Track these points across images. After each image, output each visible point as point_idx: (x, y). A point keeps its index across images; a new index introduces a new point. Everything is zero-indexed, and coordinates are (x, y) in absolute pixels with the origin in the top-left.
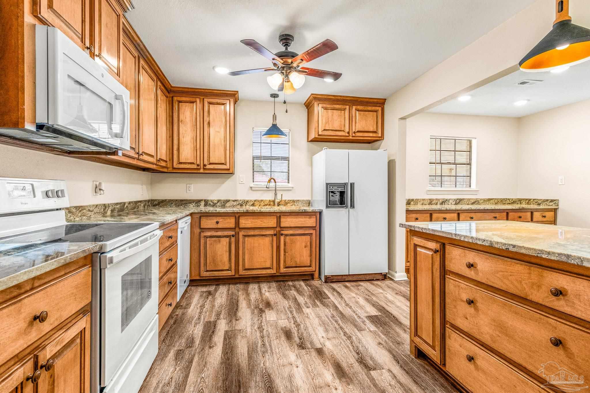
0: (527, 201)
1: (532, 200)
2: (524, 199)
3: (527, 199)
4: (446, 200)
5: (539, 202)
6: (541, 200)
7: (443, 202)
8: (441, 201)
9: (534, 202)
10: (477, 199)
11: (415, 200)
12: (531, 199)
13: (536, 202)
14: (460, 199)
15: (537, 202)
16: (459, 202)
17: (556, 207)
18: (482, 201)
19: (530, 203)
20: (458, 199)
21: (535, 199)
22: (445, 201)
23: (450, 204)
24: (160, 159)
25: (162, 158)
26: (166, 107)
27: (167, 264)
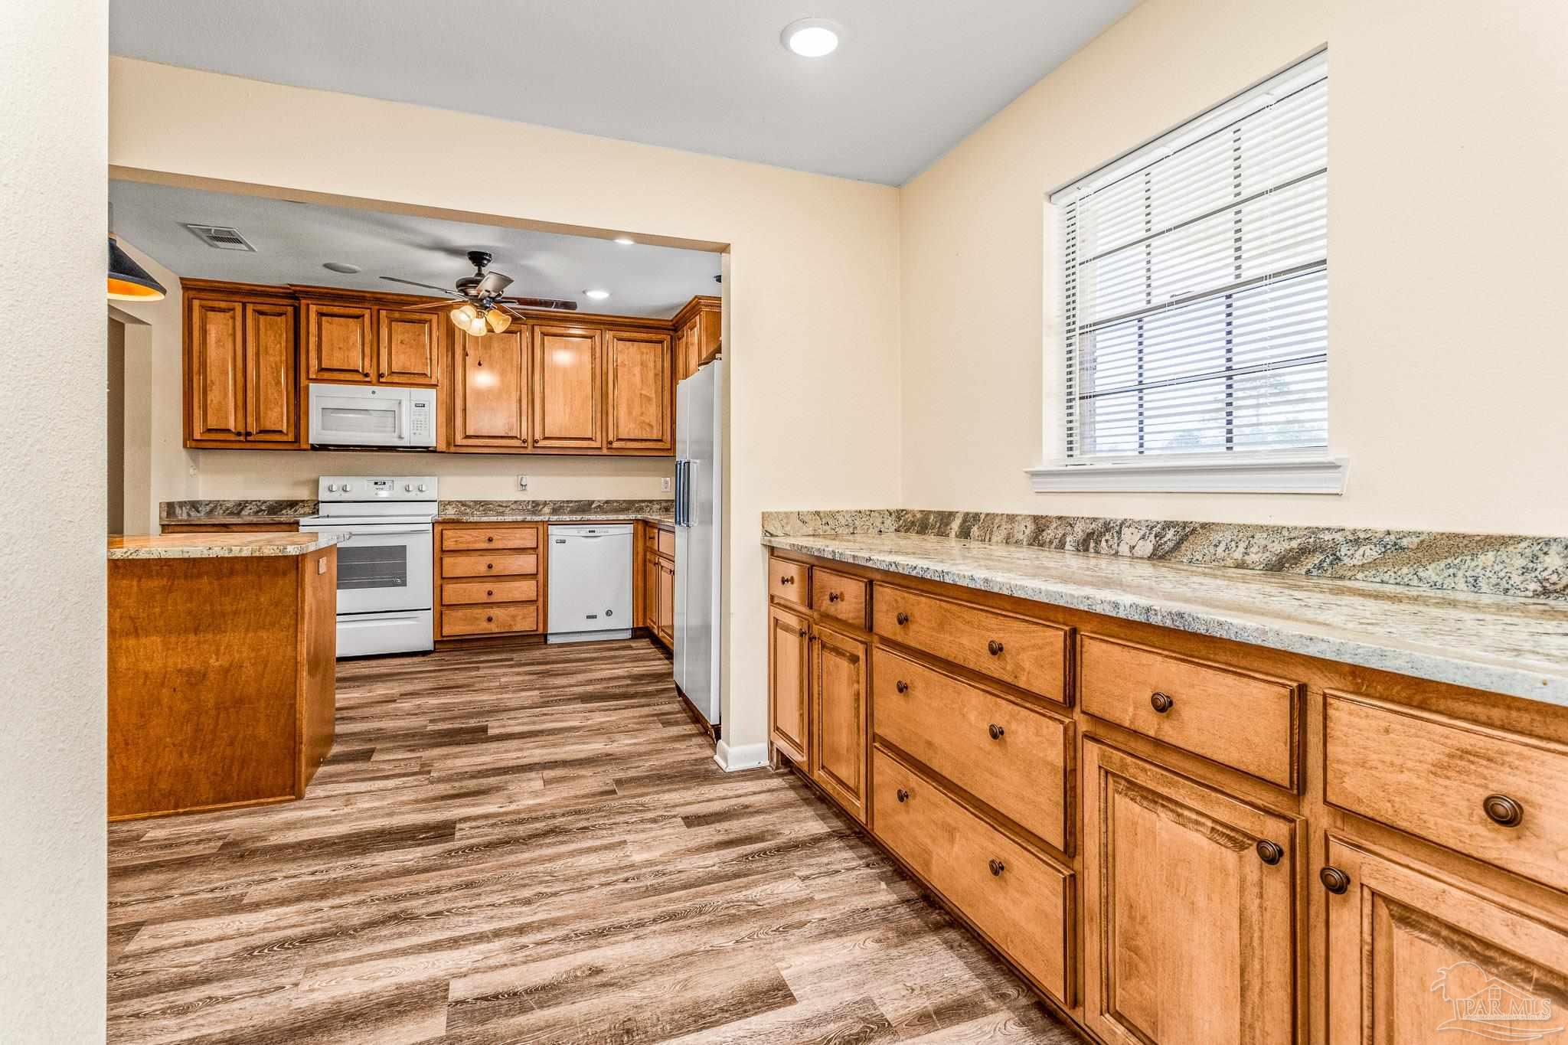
4: (1107, 527)
7: (1090, 535)
8: (1079, 530)
10: (1314, 531)
11: (982, 517)
14: (1185, 525)
16: (1178, 545)
18: (1371, 552)
20: (1168, 525)
22: (1102, 534)
23: (1124, 549)
24: (619, 440)
25: (632, 437)
26: (652, 358)
27: (482, 569)
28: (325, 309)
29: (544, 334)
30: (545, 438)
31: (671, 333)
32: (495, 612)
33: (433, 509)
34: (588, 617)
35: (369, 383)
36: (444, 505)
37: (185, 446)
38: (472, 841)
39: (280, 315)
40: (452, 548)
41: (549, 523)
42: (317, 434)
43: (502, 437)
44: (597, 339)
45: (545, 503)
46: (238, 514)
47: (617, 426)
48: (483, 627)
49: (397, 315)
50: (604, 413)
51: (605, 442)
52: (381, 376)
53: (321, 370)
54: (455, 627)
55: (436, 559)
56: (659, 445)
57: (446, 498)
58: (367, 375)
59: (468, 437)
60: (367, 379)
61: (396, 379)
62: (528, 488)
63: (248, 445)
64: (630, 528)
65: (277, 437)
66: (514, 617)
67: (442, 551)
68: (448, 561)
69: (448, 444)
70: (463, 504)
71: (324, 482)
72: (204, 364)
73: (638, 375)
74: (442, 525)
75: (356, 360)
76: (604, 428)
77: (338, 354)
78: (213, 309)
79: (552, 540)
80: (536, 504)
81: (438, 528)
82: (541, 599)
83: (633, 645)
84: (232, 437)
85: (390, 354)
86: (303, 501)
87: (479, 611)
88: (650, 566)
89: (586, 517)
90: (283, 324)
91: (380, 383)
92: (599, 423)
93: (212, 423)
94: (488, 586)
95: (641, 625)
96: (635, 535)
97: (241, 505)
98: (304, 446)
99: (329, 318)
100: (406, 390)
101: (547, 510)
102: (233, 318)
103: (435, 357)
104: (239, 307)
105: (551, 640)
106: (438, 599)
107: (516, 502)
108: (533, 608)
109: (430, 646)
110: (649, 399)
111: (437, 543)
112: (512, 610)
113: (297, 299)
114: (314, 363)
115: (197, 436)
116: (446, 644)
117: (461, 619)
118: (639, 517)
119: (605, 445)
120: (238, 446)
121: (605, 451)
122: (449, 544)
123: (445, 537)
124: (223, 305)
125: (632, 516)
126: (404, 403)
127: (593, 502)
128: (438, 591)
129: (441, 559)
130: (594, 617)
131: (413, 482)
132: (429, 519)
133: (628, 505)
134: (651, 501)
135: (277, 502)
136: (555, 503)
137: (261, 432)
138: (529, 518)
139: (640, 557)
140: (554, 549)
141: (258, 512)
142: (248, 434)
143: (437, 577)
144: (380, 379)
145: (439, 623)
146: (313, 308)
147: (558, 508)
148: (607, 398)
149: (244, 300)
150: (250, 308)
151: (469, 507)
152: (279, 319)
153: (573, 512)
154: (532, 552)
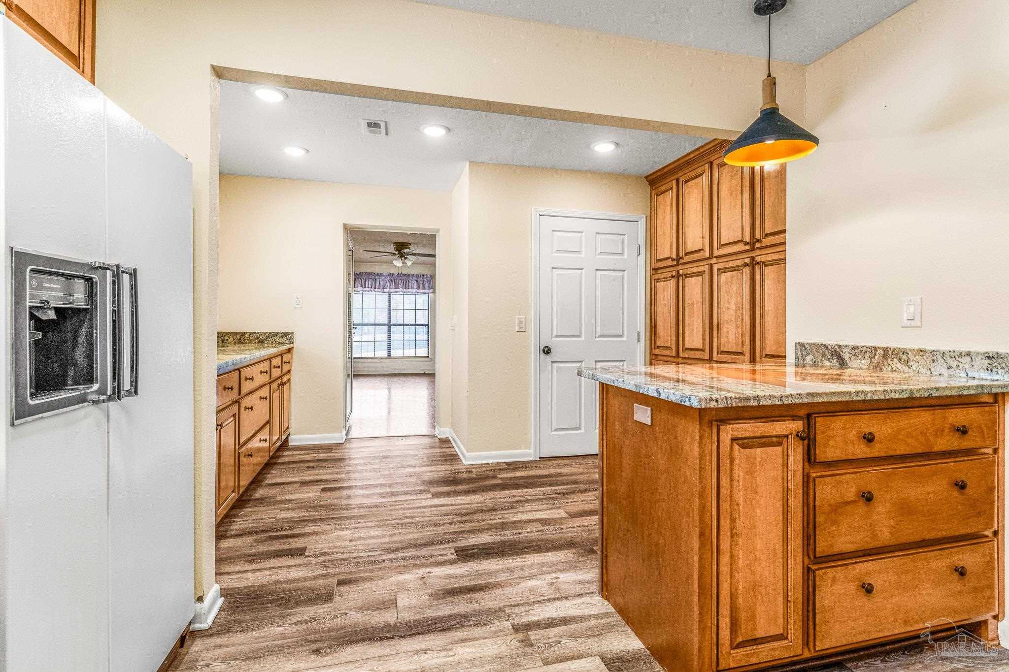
0: (238, 336)
1: (248, 335)
2: (230, 333)
3: (236, 333)
5: (261, 337)
6: (266, 333)
9: (252, 338)
12: (246, 333)
13: (255, 339)
15: (257, 338)
17: (291, 346)
19: (245, 340)
21: (254, 333)
38: (442, 547)
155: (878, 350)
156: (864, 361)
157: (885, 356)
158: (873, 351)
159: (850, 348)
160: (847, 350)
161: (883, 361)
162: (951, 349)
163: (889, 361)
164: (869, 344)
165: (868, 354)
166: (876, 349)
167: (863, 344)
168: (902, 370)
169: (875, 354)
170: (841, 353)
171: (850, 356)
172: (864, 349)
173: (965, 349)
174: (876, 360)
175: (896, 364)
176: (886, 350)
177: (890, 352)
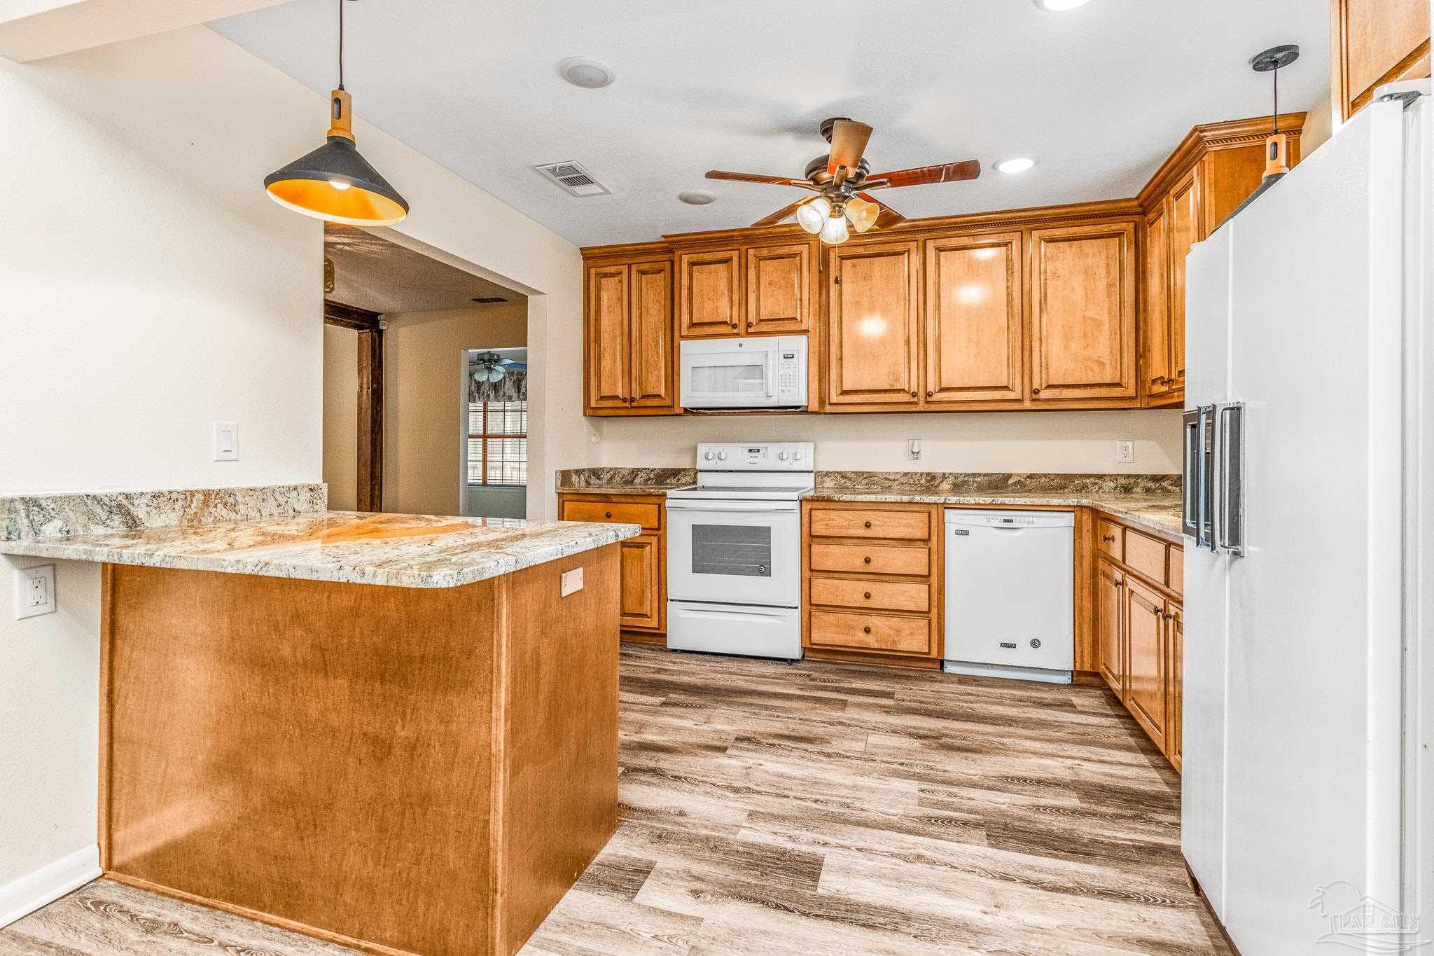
24: (1049, 387)
25: (1071, 381)
26: (1103, 262)
27: (858, 564)
28: (696, 258)
29: (939, 250)
30: (942, 390)
31: (1137, 218)
32: (875, 621)
33: (808, 482)
34: (1004, 645)
35: (737, 335)
36: (820, 476)
37: (585, 415)
39: (659, 271)
40: (824, 533)
41: (946, 506)
42: (687, 398)
43: (886, 391)
44: (1016, 245)
45: (944, 477)
46: (631, 482)
47: (1045, 366)
48: (857, 639)
49: (765, 252)
50: (1026, 348)
51: (1027, 390)
52: (749, 325)
53: (693, 325)
54: (828, 633)
55: (804, 546)
56: (1116, 392)
57: (823, 468)
58: (735, 326)
59: (844, 393)
60: (735, 331)
61: (764, 327)
62: (922, 456)
63: (633, 412)
64: (1069, 519)
65: (655, 402)
66: (898, 631)
67: (811, 536)
68: (816, 549)
69: (822, 402)
70: (843, 475)
71: (702, 449)
72: (598, 332)
73: (1080, 292)
74: (814, 503)
75: (724, 310)
76: (1026, 370)
77: (708, 306)
78: (606, 275)
79: (950, 530)
80: (931, 477)
81: (807, 507)
82: (934, 611)
83: (1076, 700)
84: (619, 404)
85: (758, 299)
86: (684, 470)
87: (856, 617)
88: (1102, 581)
89: (999, 500)
90: (660, 280)
91: (748, 334)
92: (1018, 365)
93: (606, 391)
94: (864, 586)
95: (1087, 668)
96: (1078, 529)
97: (635, 472)
98: (677, 411)
99: (700, 267)
100: (774, 339)
101: (946, 486)
102: (621, 281)
103: (805, 297)
104: (625, 269)
105: (949, 669)
106: (806, 597)
107: (906, 474)
108: (924, 623)
109: (797, 654)
110: (1098, 324)
111: (806, 526)
112: (896, 622)
113: (671, 251)
114: (685, 318)
115: (593, 404)
116: (815, 653)
117: (831, 624)
118: (1085, 502)
119: (1027, 396)
120: (623, 412)
121: (1028, 405)
122: (819, 529)
123: (813, 518)
124: (613, 269)
125: (1072, 501)
126: (770, 356)
127: (1010, 476)
128: (806, 585)
129: (810, 546)
130: (1013, 646)
131: (788, 448)
132: (795, 495)
133: (1063, 483)
134: (1101, 477)
135: (663, 470)
136: (956, 476)
137: (643, 397)
138: (917, 499)
139: (1087, 563)
140: (953, 544)
141: (647, 480)
142: (633, 400)
143: (806, 568)
144: (749, 330)
145: (807, 628)
146: (685, 258)
147: (960, 484)
148: (1031, 329)
149: (629, 262)
150: (634, 268)
151: (850, 479)
152: (657, 276)
153: (981, 489)
154: (922, 544)
155: (196, 494)
156: (173, 515)
157: (206, 503)
158: (189, 498)
159: (148, 496)
160: (144, 500)
161: (202, 509)
162: (281, 485)
163: (211, 508)
164: (181, 488)
165: (180, 503)
166: (192, 493)
167: (172, 489)
168: (228, 518)
169: (192, 501)
170: (130, 507)
171: (149, 509)
172: (174, 496)
173: (292, 483)
174: (191, 511)
175: (222, 511)
176: (207, 494)
177: (213, 496)
